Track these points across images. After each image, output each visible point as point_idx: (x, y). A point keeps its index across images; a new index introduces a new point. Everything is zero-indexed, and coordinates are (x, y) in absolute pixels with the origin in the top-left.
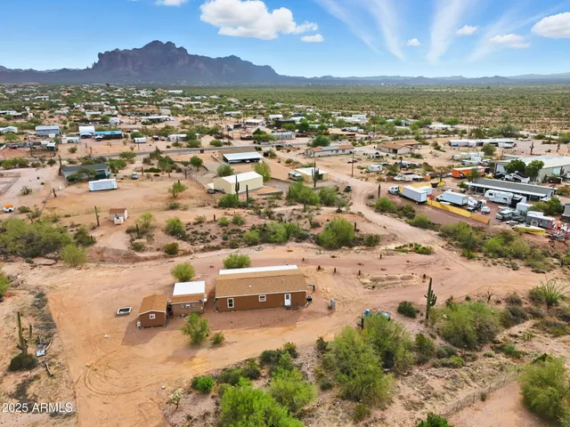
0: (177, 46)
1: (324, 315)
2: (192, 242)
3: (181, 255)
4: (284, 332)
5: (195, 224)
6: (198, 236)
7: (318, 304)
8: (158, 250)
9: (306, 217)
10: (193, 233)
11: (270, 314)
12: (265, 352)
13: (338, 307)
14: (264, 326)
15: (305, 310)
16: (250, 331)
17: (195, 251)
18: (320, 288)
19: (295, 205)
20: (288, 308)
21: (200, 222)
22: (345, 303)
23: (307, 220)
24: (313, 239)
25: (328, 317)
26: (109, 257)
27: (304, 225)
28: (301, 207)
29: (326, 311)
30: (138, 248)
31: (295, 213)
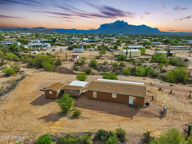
0: (125, 22)
1: (156, 116)
2: (99, 70)
3: (92, 75)
4: (122, 120)
5: (103, 64)
6: (102, 69)
7: (153, 108)
8: (83, 71)
9: (159, 68)
10: (101, 67)
11: (118, 107)
12: (100, 131)
13: (169, 114)
14: (111, 113)
15: (142, 109)
16: (100, 114)
17: (99, 74)
18: (158, 99)
19: (155, 63)
20: (130, 106)
21: (105, 64)
22: (175, 112)
23: (159, 69)
24: (161, 77)
25: (159, 119)
26: (63, 71)
27: (157, 71)
28: (157, 64)
29: (158, 115)
30: (75, 69)
31: (153, 65)
